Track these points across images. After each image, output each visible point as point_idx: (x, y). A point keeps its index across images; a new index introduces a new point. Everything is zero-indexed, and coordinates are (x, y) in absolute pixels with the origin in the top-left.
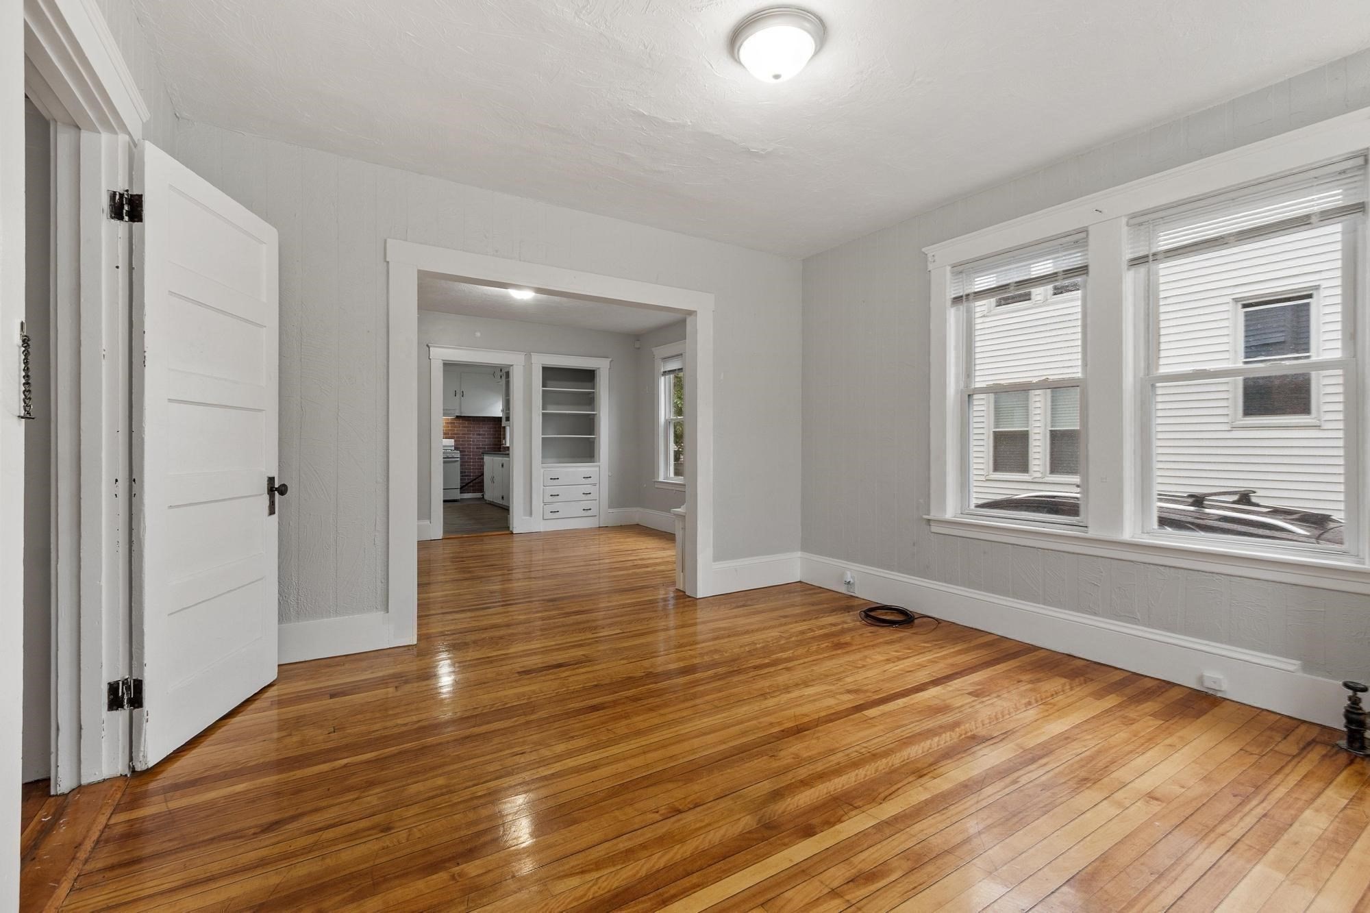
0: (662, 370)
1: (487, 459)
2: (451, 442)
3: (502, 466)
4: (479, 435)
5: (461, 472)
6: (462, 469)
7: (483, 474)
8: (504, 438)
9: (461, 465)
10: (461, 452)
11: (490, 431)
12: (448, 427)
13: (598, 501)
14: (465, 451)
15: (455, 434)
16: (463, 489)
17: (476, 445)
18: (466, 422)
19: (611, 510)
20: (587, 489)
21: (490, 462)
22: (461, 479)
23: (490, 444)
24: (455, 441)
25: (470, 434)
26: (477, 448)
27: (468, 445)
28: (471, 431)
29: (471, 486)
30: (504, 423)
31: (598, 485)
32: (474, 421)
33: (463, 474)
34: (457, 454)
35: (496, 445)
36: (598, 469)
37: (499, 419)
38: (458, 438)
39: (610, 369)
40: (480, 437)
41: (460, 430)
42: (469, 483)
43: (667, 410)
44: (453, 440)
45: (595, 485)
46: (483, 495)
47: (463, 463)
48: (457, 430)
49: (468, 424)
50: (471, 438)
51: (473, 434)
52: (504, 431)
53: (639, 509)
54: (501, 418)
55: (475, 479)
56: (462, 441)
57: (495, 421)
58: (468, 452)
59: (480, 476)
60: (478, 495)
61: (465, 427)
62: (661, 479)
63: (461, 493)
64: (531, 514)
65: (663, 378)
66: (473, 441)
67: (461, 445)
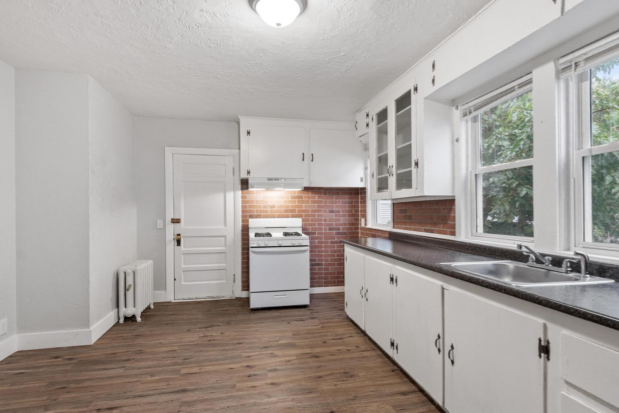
2: (298, 223)
4: (332, 212)
6: (311, 256)
10: (310, 235)
11: (345, 207)
12: (295, 202)
15: (304, 211)
17: (328, 225)
18: (316, 196)
22: (311, 269)
23: (345, 224)
24: (303, 221)
25: (321, 211)
26: (330, 229)
27: (319, 225)
28: (322, 207)
29: (325, 279)
32: (325, 194)
33: (313, 264)
35: (352, 224)
37: (356, 192)
38: (306, 216)
40: (334, 215)
41: (310, 206)
44: (301, 219)
46: (343, 289)
47: (313, 248)
48: (305, 207)
49: (319, 197)
50: (321, 216)
51: (326, 211)
56: (312, 220)
57: (350, 194)
58: (318, 234)
61: (315, 202)
66: (325, 220)
67: (311, 225)
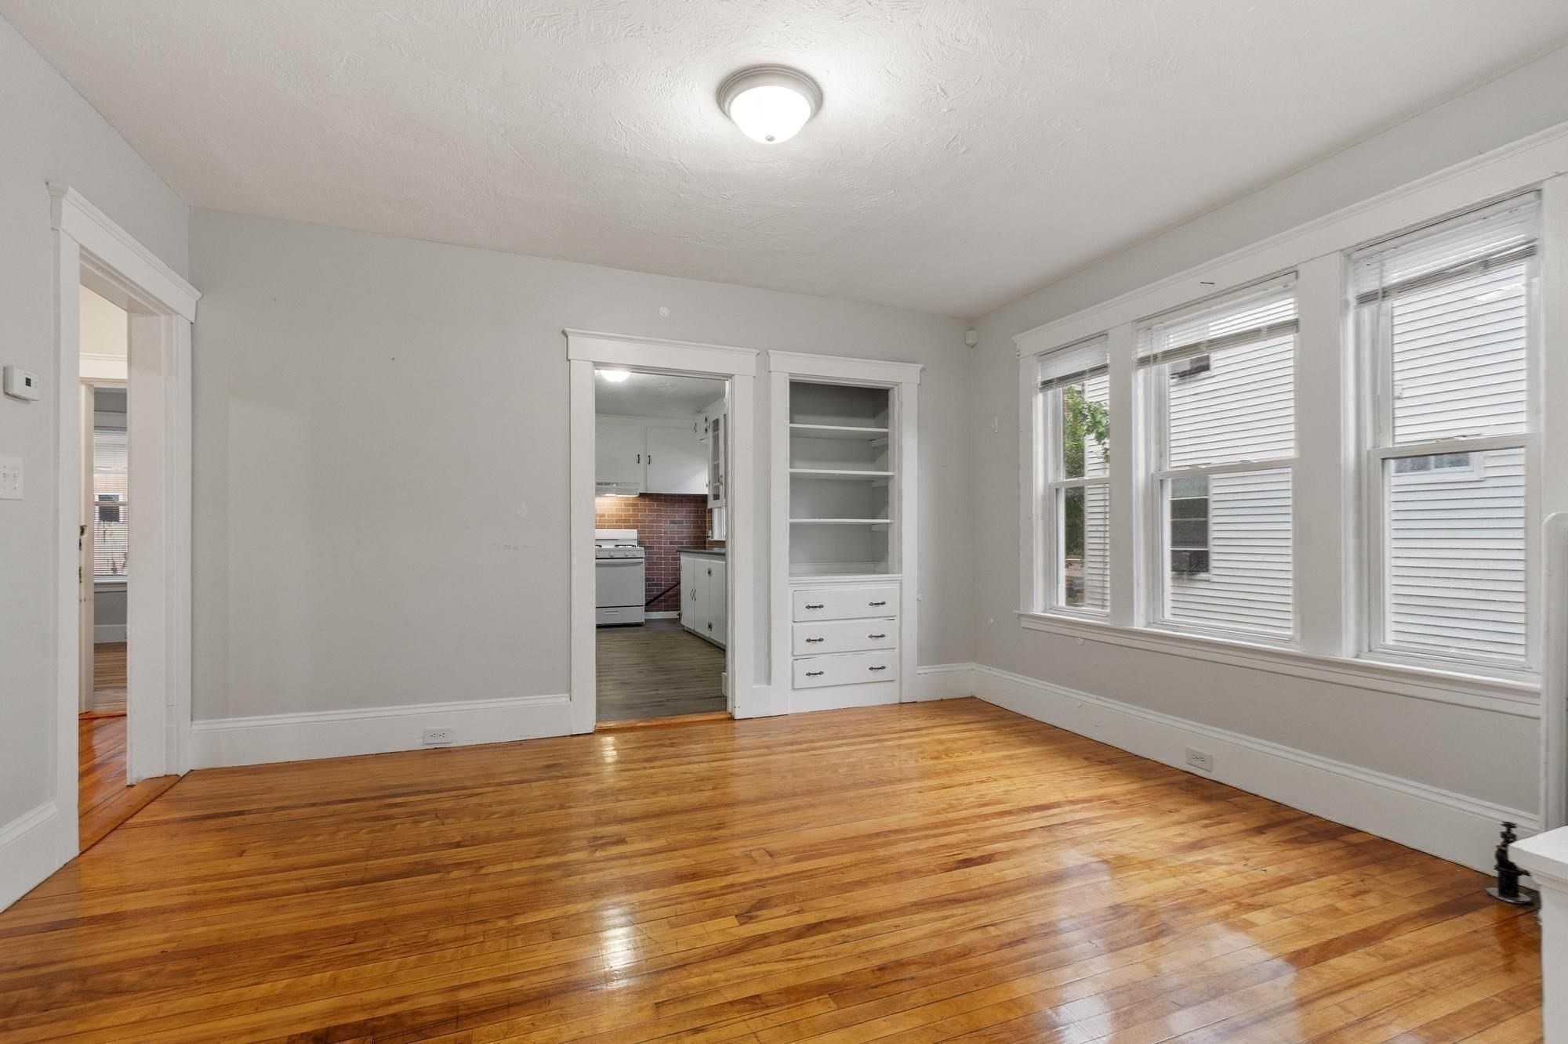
0: (1040, 379)
1: (686, 560)
2: (632, 534)
3: (709, 572)
4: (673, 522)
5: (647, 580)
7: (679, 583)
8: (711, 528)
9: (647, 569)
10: (646, 548)
11: (690, 516)
12: (629, 510)
13: (897, 651)
14: (652, 548)
15: (639, 521)
16: (650, 605)
17: (669, 538)
18: (655, 503)
19: (922, 670)
20: (878, 627)
21: (691, 566)
22: (647, 590)
23: (690, 538)
24: (639, 532)
25: (660, 521)
26: (671, 543)
27: (657, 537)
28: (661, 516)
29: (661, 601)
30: (711, 504)
31: (897, 619)
32: (666, 501)
33: (650, 582)
34: (640, 552)
35: (699, 538)
36: (896, 586)
37: (703, 499)
38: (643, 527)
39: (919, 385)
40: (675, 526)
41: (648, 516)
42: (661, 595)
43: (1051, 466)
44: (636, 530)
45: (891, 618)
46: (679, 615)
47: (650, 566)
48: (641, 516)
49: (657, 505)
50: (661, 527)
51: (666, 522)
52: (711, 517)
53: (973, 665)
54: (706, 495)
55: (668, 591)
56: (649, 532)
57: (697, 501)
58: (657, 548)
59: (676, 585)
60: (672, 614)
61: (653, 511)
62: (1038, 610)
63: (646, 611)
64: (769, 681)
65: (1040, 396)
66: (665, 532)
67: (648, 538)
